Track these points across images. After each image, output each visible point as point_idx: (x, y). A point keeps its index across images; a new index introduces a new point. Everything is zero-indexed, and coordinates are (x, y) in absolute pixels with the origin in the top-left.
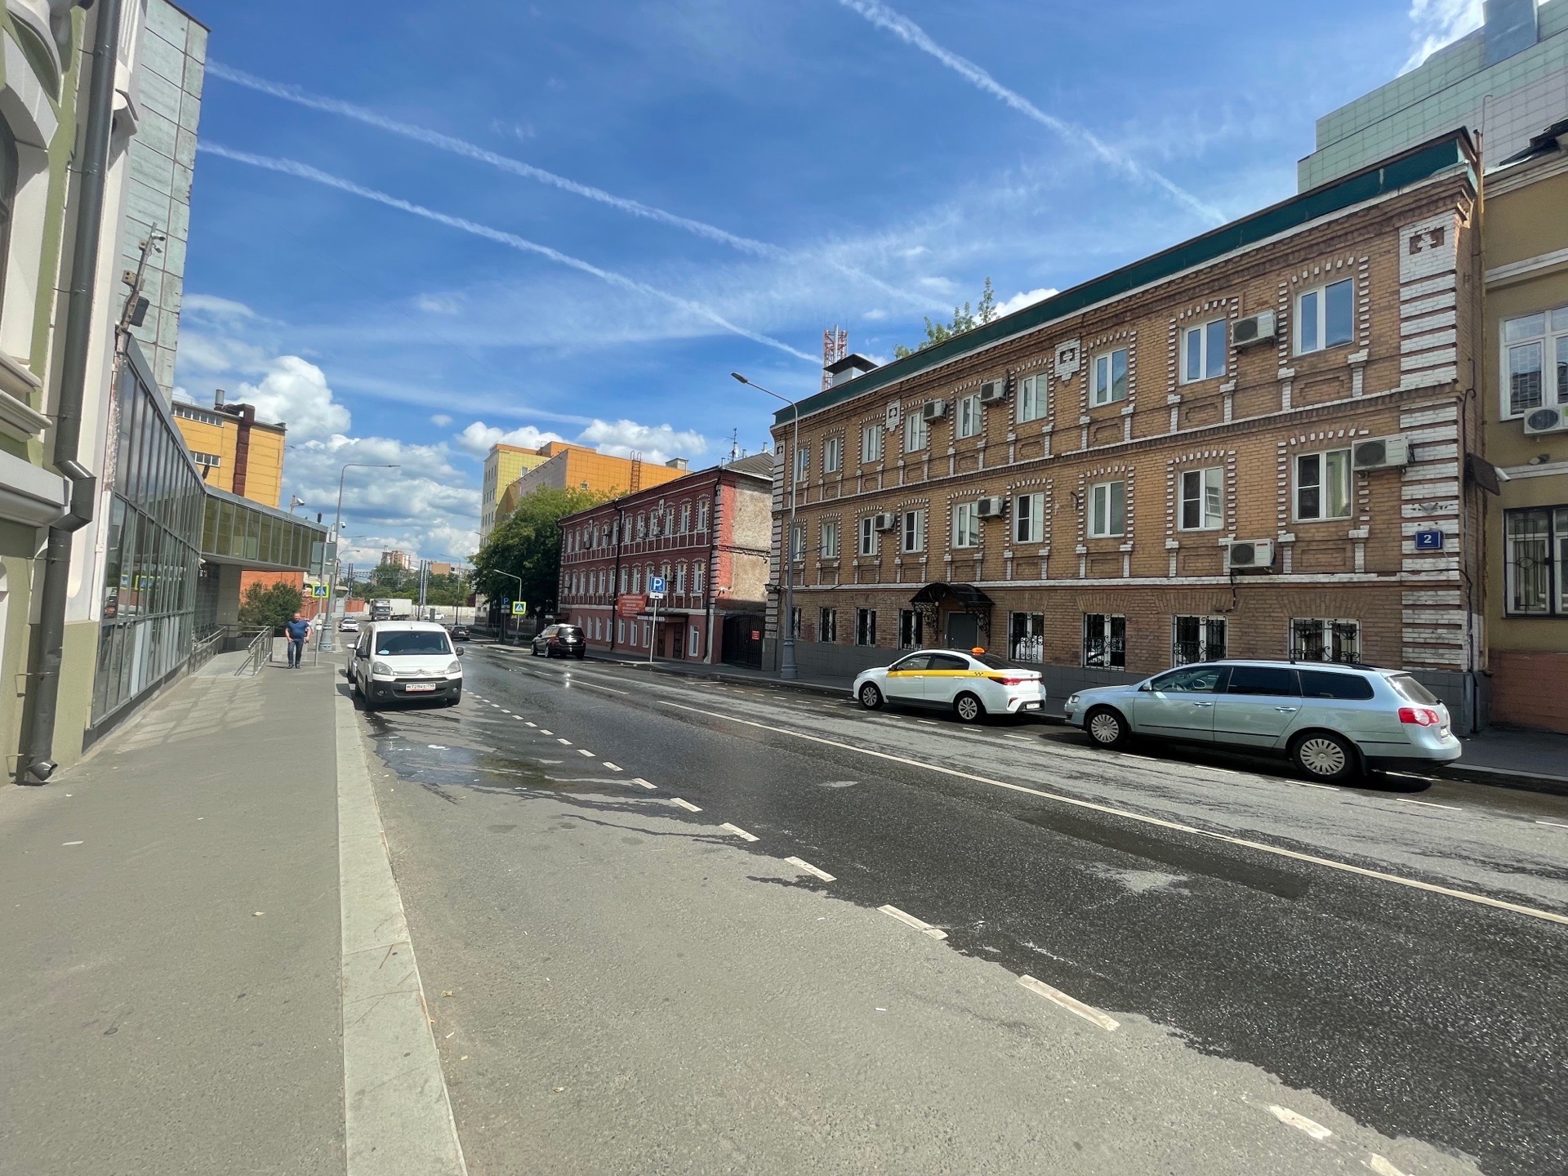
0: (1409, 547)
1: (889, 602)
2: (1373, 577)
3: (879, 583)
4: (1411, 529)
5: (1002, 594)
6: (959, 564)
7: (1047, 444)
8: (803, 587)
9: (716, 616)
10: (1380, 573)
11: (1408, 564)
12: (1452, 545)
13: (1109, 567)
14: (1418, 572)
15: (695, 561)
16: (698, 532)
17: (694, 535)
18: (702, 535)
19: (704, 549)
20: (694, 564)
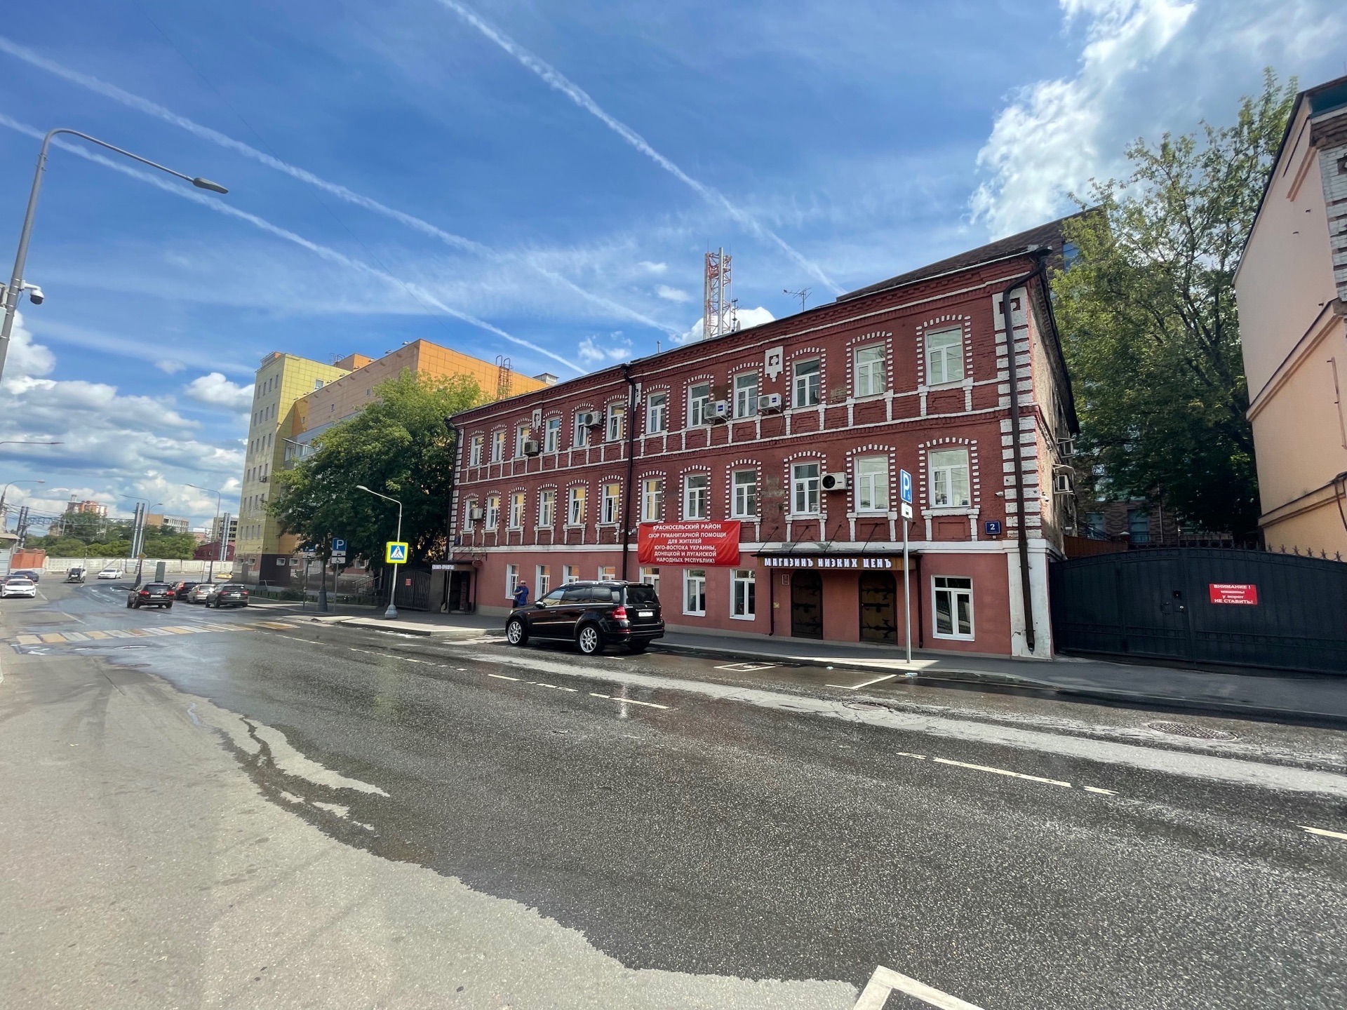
15: (929, 445)
16: (933, 389)
17: (918, 397)
18: (951, 394)
19: (969, 419)
20: (923, 452)
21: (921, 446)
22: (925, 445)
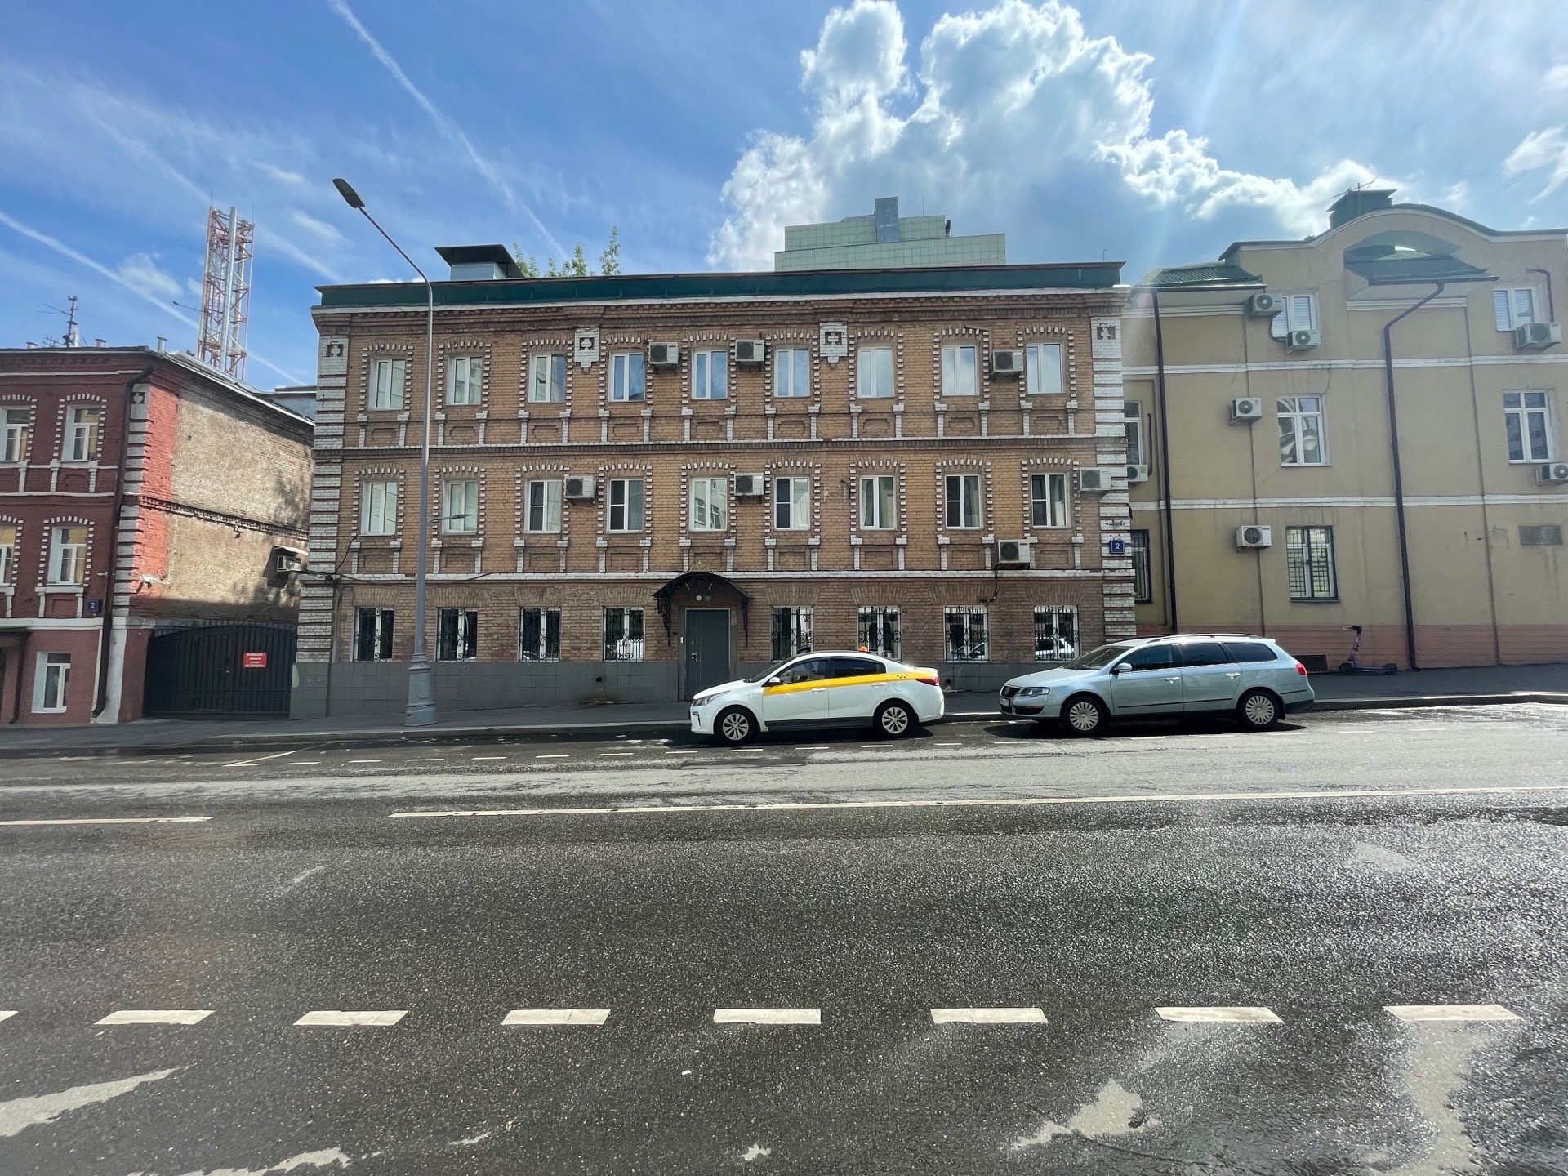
0: (1105, 551)
1: (584, 597)
2: (1087, 573)
3: (565, 571)
4: (1106, 538)
5: (761, 586)
6: (701, 550)
7: (814, 426)
8: (401, 577)
9: (132, 631)
10: (1092, 570)
11: (1106, 564)
12: (1128, 551)
13: (884, 560)
14: (1113, 570)
15: (53, 522)
16: (65, 466)
17: (49, 472)
18: (77, 473)
19: (90, 500)
20: (47, 528)
21: (46, 522)
22: (50, 521)
